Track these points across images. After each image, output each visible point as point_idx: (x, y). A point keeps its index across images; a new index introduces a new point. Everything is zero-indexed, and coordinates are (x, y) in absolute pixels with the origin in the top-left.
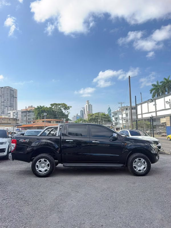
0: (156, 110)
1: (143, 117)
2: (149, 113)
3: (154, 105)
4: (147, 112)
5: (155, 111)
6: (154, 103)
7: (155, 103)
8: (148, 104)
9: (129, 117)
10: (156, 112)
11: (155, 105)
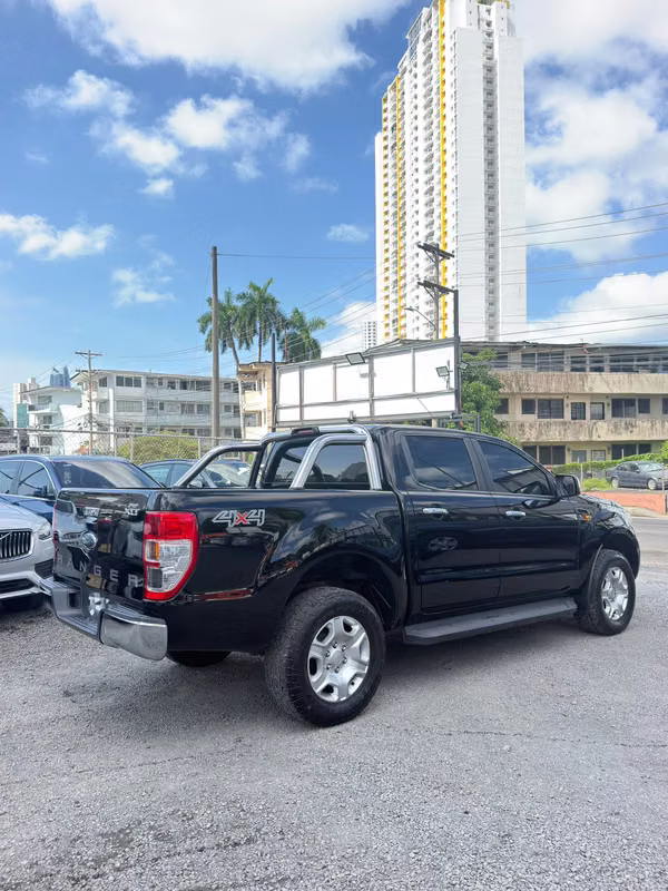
0: (372, 395)
1: (306, 418)
2: (336, 403)
3: (363, 376)
4: (331, 400)
5: (367, 397)
6: (365, 368)
7: (371, 369)
8: (335, 368)
9: (111, 414)
10: (372, 400)
11: (371, 375)
